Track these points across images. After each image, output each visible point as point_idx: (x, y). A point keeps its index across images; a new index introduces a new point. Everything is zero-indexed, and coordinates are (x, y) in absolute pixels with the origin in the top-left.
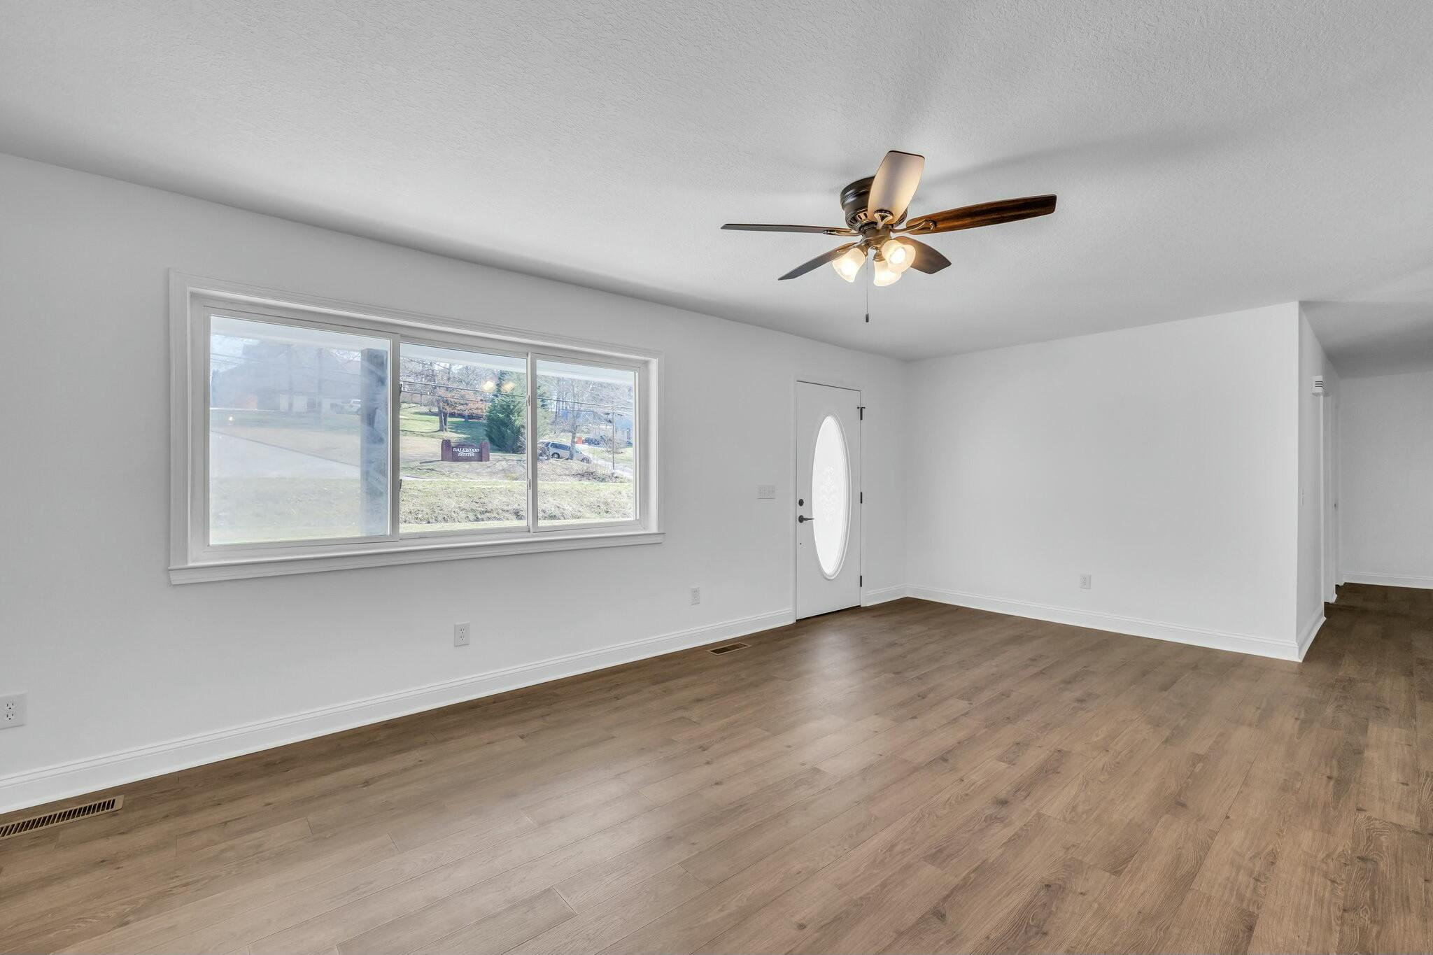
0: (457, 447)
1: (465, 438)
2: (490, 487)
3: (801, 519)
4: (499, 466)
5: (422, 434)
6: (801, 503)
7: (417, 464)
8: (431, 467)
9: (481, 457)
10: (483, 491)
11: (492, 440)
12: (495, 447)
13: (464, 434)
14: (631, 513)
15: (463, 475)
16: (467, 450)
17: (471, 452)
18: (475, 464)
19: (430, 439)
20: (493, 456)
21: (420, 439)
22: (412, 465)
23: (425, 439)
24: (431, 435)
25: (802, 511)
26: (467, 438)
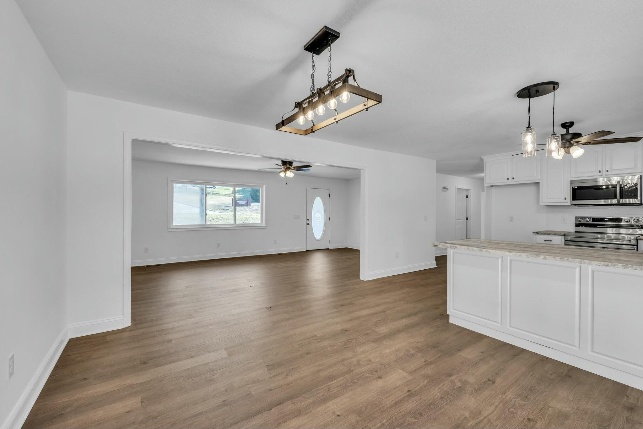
0: (238, 201)
1: (242, 197)
2: (249, 216)
3: (308, 224)
4: (254, 208)
5: (225, 195)
6: (308, 220)
7: (223, 207)
8: (228, 209)
9: (247, 205)
10: (246, 218)
11: (252, 198)
12: (254, 201)
13: (242, 195)
14: (259, 221)
15: (240, 212)
16: (242, 202)
17: (244, 203)
18: (245, 207)
19: (228, 197)
20: (252, 204)
21: (225, 197)
22: (221, 207)
23: (226, 197)
24: (229, 195)
25: (308, 222)
26: (243, 196)
